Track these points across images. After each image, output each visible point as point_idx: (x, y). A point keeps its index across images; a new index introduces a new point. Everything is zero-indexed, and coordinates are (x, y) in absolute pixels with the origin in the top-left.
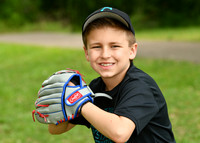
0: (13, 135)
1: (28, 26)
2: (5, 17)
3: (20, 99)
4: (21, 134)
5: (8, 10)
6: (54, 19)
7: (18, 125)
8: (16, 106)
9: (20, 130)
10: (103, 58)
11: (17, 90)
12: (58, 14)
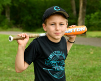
0: (3, 65)
1: (9, 29)
2: (2, 26)
3: (6, 52)
4: (6, 65)
5: (3, 24)
6: (18, 27)
7: (5, 61)
8: (5, 55)
9: (5, 63)
10: (57, 30)
11: (5, 49)
12: (19, 26)
